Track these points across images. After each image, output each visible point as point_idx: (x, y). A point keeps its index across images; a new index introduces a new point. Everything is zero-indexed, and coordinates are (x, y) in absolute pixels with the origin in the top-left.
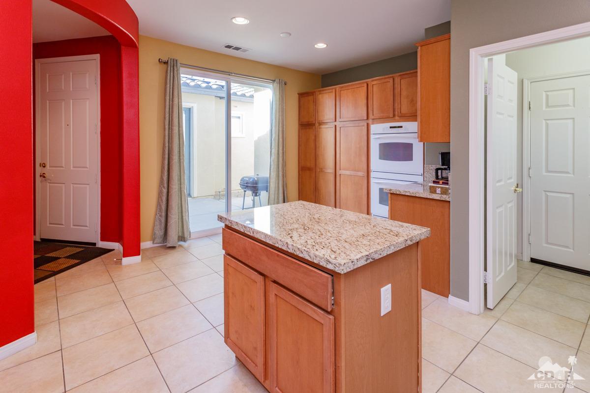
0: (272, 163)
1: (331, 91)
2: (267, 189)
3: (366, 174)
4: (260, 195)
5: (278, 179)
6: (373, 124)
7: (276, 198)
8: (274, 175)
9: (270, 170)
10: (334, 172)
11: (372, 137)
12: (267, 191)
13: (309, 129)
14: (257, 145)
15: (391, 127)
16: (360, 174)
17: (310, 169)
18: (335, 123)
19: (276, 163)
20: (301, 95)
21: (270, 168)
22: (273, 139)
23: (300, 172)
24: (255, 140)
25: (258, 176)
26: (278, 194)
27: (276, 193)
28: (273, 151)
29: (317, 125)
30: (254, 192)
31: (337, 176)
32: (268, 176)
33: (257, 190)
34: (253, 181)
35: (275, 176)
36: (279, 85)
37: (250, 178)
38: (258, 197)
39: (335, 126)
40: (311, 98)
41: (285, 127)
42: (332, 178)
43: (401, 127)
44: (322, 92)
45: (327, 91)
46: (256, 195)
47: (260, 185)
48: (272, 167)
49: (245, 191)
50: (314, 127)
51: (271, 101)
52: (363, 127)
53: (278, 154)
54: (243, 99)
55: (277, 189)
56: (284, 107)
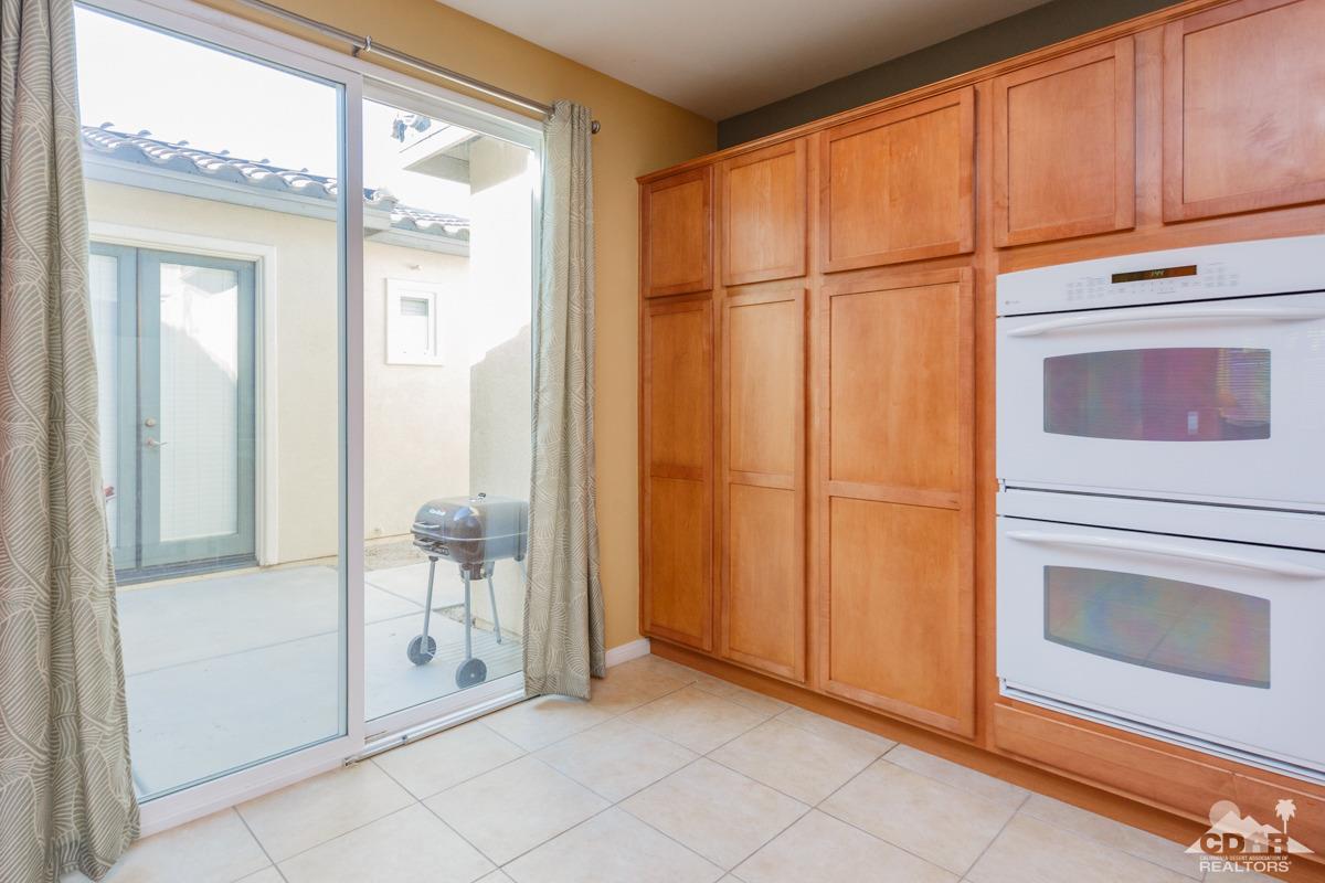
0: (542, 451)
1: (786, 146)
2: (518, 549)
3: (966, 501)
4: (491, 572)
5: (567, 516)
6: (1004, 269)
7: (558, 594)
8: (548, 498)
9: (534, 479)
10: (801, 487)
11: (1004, 330)
12: (519, 559)
13: (686, 311)
14: (483, 380)
15: (1117, 278)
16: (942, 497)
17: (688, 473)
18: (805, 283)
19: (557, 451)
20: (651, 184)
21: (534, 470)
22: (544, 351)
23: (649, 481)
24: (471, 364)
25: (487, 501)
26: (567, 576)
27: (560, 570)
28: (546, 399)
29: (719, 294)
30: (466, 567)
31: (814, 505)
32: (527, 499)
33: (481, 556)
34: (465, 519)
35: (554, 503)
36: (568, 124)
37: (451, 509)
38: (485, 581)
39: (807, 293)
40: (692, 190)
41: (591, 300)
42: (789, 511)
43: (1190, 270)
44: (741, 160)
45: (767, 153)
46: (476, 576)
47: (490, 538)
48: (543, 468)
49: (434, 559)
50: (705, 305)
51: (538, 195)
52: (956, 289)
53: (567, 413)
54: (436, 241)
55: (561, 555)
56: (590, 222)
